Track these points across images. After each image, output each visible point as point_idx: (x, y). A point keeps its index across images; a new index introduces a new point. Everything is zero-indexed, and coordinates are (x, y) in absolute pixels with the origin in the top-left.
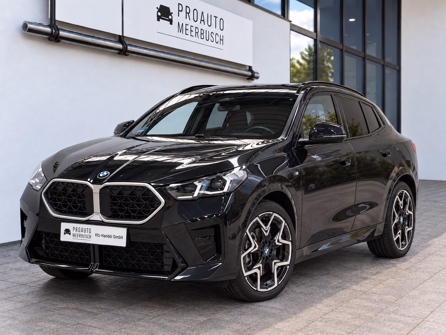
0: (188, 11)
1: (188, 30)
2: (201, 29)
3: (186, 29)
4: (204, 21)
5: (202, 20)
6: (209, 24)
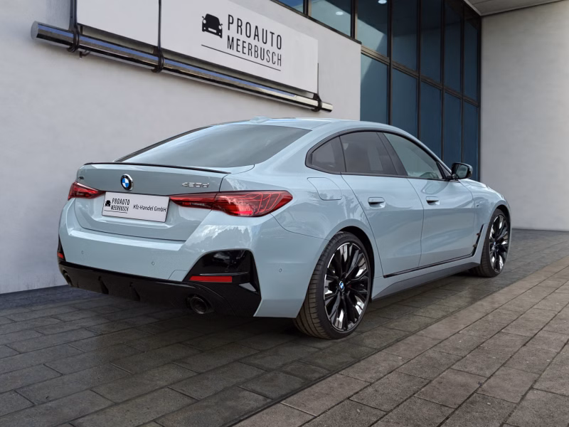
0: (240, 24)
2: (255, 46)
3: (238, 45)
4: (258, 36)
5: (256, 35)
6: (265, 41)
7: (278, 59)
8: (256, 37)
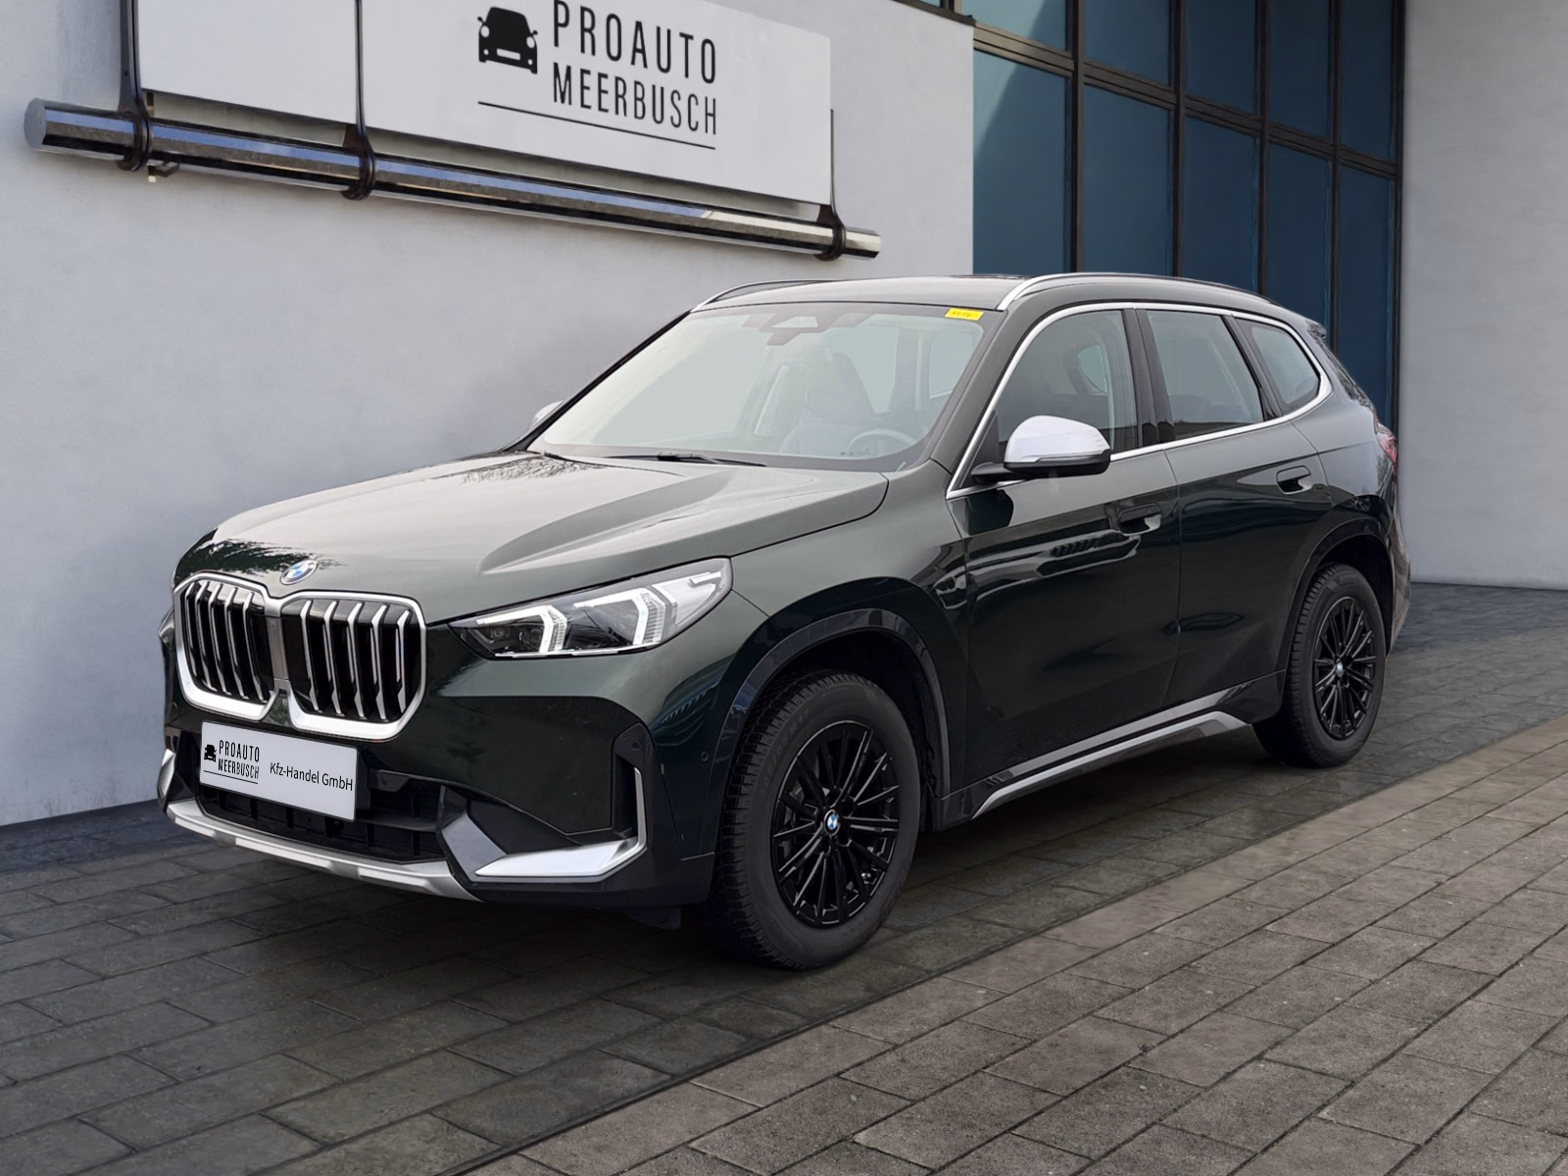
0: (588, 25)
1: (588, 88)
2: (637, 83)
3: (583, 88)
4: (643, 51)
5: (639, 50)
6: (664, 65)
7: (707, 114)
8: (639, 56)
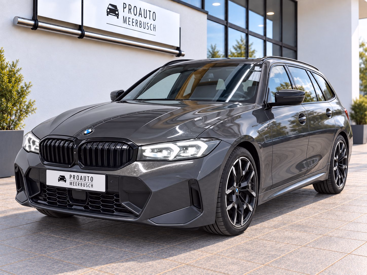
0: (130, 8)
1: (130, 21)
2: (140, 21)
5: (140, 14)
6: (145, 17)
7: (154, 28)
8: (140, 15)
